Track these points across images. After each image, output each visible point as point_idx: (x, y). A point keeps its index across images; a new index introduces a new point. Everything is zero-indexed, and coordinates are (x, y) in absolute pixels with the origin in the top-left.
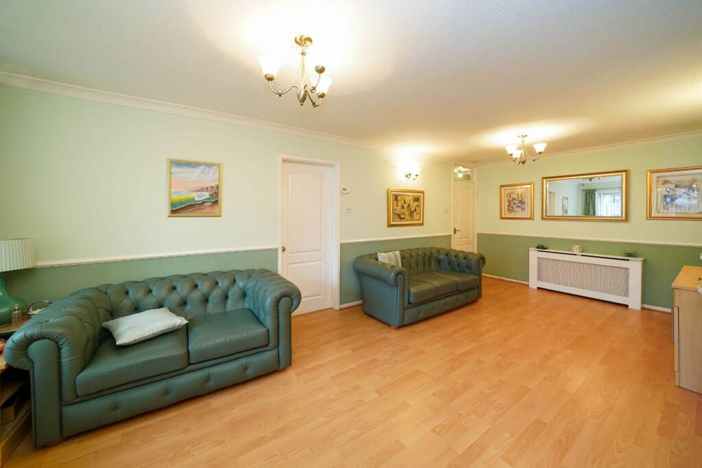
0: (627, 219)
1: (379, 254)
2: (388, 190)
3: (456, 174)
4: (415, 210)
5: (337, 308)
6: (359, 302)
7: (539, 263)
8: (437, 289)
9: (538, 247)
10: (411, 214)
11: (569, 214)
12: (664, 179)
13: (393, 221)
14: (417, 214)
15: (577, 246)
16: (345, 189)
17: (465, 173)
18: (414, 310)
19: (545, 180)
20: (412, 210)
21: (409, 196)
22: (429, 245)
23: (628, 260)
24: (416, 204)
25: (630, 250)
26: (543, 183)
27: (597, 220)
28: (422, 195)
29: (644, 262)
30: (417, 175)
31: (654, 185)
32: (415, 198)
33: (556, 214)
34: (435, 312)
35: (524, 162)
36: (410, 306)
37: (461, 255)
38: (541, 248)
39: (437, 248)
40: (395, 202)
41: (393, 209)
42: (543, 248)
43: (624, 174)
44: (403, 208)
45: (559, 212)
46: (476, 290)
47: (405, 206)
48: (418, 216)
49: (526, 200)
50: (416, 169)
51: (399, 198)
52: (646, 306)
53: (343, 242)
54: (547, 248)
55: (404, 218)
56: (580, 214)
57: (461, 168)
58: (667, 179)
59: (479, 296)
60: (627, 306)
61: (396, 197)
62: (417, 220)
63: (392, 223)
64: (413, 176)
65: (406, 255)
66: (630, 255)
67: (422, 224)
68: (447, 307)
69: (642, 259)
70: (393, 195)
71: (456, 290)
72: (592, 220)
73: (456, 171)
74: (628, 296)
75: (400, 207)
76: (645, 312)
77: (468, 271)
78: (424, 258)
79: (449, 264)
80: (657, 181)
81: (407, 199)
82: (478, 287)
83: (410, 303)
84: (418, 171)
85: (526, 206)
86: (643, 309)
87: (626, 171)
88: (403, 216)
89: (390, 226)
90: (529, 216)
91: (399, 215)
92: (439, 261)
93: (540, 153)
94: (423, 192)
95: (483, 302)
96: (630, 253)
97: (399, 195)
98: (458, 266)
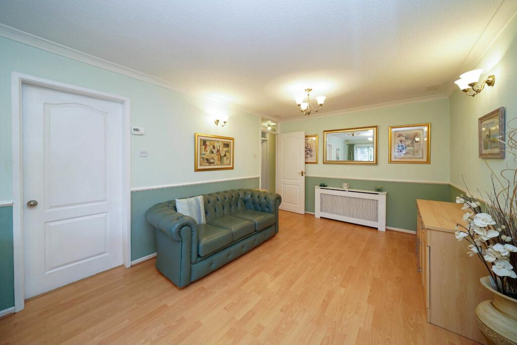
0: (376, 163)
1: (177, 200)
2: (195, 134)
3: (266, 127)
4: (225, 155)
5: (128, 266)
6: (155, 254)
7: (321, 197)
8: (232, 234)
9: (321, 186)
10: (221, 158)
11: (340, 160)
12: (399, 133)
13: (200, 165)
14: (227, 158)
15: (346, 184)
16: (137, 130)
17: (273, 127)
18: (205, 263)
19: (325, 133)
20: (222, 154)
21: (218, 141)
22: (236, 187)
23: (377, 194)
24: (226, 149)
25: (379, 186)
26: (324, 135)
27: (355, 164)
28: (232, 141)
29: (387, 195)
30: (225, 122)
31: (393, 138)
32: (224, 144)
33: (333, 160)
34: (230, 257)
35: (309, 114)
36: (199, 259)
37: (262, 195)
38: (323, 186)
39: (244, 190)
40: (203, 147)
41: (201, 154)
42: (324, 186)
43: (375, 129)
44: (213, 153)
45: (334, 159)
46: (274, 227)
47: (215, 151)
48: (228, 160)
49: (313, 149)
50: (224, 117)
51: (208, 143)
52: (389, 228)
53: (134, 189)
54: (326, 186)
55: (213, 163)
56: (346, 159)
57: (270, 122)
58: (401, 133)
59: (276, 232)
60: (377, 229)
61: (204, 143)
62: (227, 165)
63: (199, 167)
64: (221, 123)
65: (212, 199)
66: (379, 190)
67: (232, 168)
68: (244, 250)
69: (386, 193)
70: (201, 139)
71: (254, 231)
72: (352, 164)
73: (265, 124)
74: (377, 221)
75: (208, 152)
76: (388, 232)
77: (267, 210)
78: (231, 200)
79: (253, 204)
80: (395, 134)
81: (216, 145)
82: (275, 223)
83: (199, 256)
84: (226, 119)
85: (313, 153)
86: (387, 230)
87: (376, 127)
88: (212, 161)
89: (197, 170)
90: (315, 161)
91: (207, 160)
92: (245, 202)
93: (321, 105)
94: (233, 139)
95: (280, 236)
96: (378, 188)
97: (208, 140)
98: (260, 205)
